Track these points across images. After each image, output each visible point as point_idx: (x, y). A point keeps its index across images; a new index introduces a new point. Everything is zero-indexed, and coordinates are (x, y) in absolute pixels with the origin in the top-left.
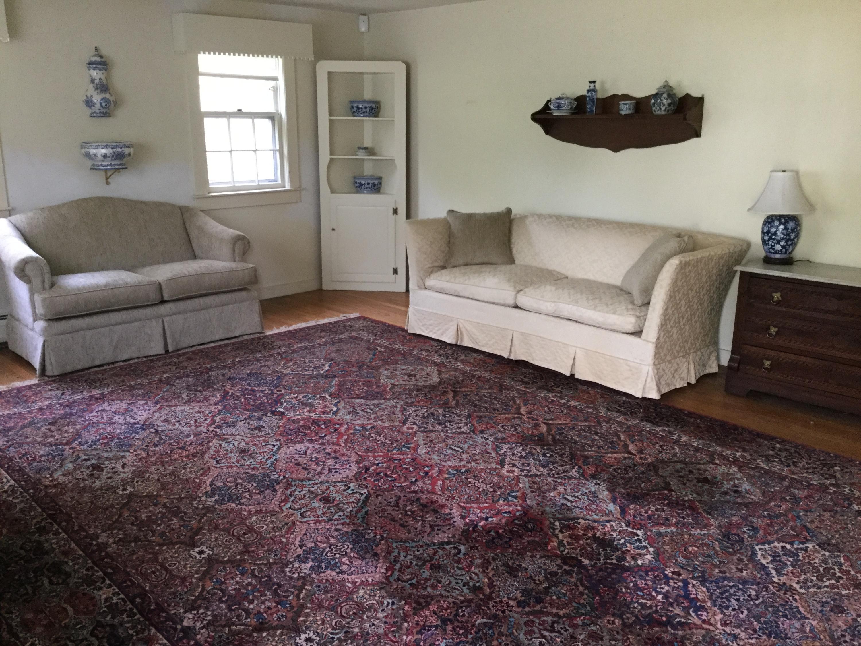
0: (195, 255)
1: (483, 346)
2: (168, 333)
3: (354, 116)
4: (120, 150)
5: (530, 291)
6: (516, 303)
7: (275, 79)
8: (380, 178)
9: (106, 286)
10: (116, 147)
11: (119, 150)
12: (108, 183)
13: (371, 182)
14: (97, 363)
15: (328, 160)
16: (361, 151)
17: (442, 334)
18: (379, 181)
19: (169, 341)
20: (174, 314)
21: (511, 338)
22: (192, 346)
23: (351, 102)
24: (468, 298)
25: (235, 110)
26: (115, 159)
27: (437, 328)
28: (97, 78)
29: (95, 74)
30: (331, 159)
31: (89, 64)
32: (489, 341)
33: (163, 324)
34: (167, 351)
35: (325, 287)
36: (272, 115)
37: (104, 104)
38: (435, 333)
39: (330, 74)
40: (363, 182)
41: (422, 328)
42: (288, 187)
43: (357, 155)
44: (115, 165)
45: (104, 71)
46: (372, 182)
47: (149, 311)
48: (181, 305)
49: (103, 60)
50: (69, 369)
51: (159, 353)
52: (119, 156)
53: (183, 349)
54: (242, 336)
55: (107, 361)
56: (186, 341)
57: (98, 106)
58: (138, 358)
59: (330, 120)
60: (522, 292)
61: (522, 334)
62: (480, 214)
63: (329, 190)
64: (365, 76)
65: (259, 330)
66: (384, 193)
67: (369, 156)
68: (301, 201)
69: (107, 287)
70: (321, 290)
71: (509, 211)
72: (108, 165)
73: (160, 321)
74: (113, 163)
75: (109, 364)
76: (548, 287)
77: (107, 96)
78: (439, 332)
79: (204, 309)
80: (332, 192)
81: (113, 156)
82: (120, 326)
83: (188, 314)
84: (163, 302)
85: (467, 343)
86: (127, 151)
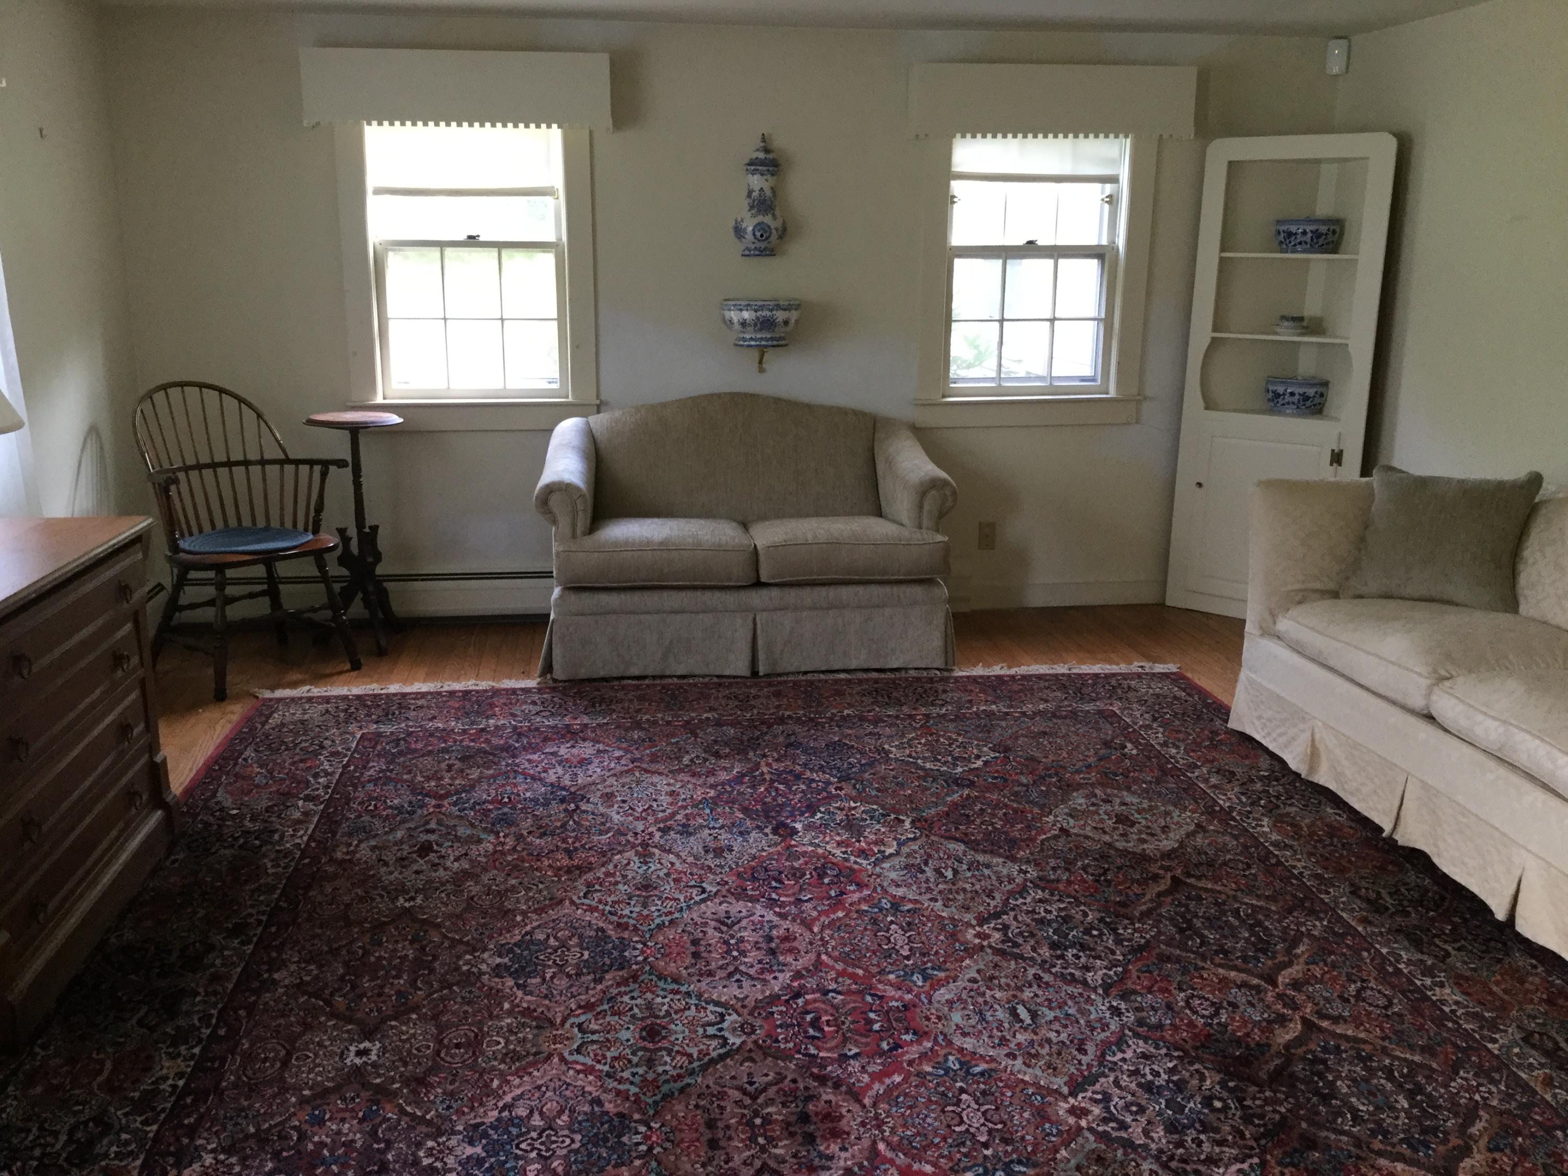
0: (879, 507)
1: (1352, 794)
2: (760, 642)
3: (1281, 252)
4: (769, 313)
5: (1462, 683)
6: (1428, 707)
7: (1113, 180)
8: (1326, 384)
9: (661, 543)
10: (762, 308)
11: (766, 313)
12: (762, 370)
13: (1298, 390)
14: (635, 671)
15: (1208, 341)
16: (1286, 324)
17: (1286, 747)
18: (1320, 390)
19: (761, 656)
20: (775, 610)
21: (1402, 788)
22: (805, 673)
23: (1279, 222)
24: (1342, 675)
25: (1021, 242)
26: (761, 330)
27: (1279, 731)
28: (757, 189)
29: (757, 182)
30: (1213, 339)
31: (748, 165)
32: (1363, 784)
33: (755, 624)
34: (755, 673)
35: (1169, 602)
36: (1098, 251)
37: (758, 234)
38: (1275, 740)
39: (1232, 166)
40: (1281, 390)
41: (1257, 723)
42: (1112, 393)
43: (1276, 333)
44: (762, 339)
45: (769, 177)
46: (1301, 391)
47: (730, 599)
48: (792, 595)
49: (770, 156)
50: (583, 673)
51: (739, 673)
52: (766, 324)
53: (787, 674)
54: (906, 669)
55: (649, 672)
56: (792, 662)
57: (749, 236)
58: (704, 676)
59: (1222, 260)
60: (1447, 684)
61: (1425, 786)
62: (1449, 480)
63: (1201, 404)
64: (1324, 167)
65: (939, 663)
66: (1329, 418)
67: (1303, 334)
68: (1138, 421)
69: (664, 546)
70: (1163, 605)
71: (1536, 480)
72: (751, 339)
73: (751, 618)
74: (759, 336)
75: (654, 677)
76: (1512, 684)
77: (768, 219)
78: (1282, 740)
79: (836, 607)
80: (1209, 405)
81: (755, 325)
82: (678, 617)
83: (805, 614)
84: (758, 584)
85: (1323, 778)
86: (780, 316)
